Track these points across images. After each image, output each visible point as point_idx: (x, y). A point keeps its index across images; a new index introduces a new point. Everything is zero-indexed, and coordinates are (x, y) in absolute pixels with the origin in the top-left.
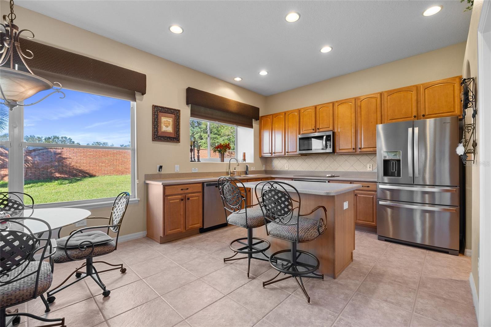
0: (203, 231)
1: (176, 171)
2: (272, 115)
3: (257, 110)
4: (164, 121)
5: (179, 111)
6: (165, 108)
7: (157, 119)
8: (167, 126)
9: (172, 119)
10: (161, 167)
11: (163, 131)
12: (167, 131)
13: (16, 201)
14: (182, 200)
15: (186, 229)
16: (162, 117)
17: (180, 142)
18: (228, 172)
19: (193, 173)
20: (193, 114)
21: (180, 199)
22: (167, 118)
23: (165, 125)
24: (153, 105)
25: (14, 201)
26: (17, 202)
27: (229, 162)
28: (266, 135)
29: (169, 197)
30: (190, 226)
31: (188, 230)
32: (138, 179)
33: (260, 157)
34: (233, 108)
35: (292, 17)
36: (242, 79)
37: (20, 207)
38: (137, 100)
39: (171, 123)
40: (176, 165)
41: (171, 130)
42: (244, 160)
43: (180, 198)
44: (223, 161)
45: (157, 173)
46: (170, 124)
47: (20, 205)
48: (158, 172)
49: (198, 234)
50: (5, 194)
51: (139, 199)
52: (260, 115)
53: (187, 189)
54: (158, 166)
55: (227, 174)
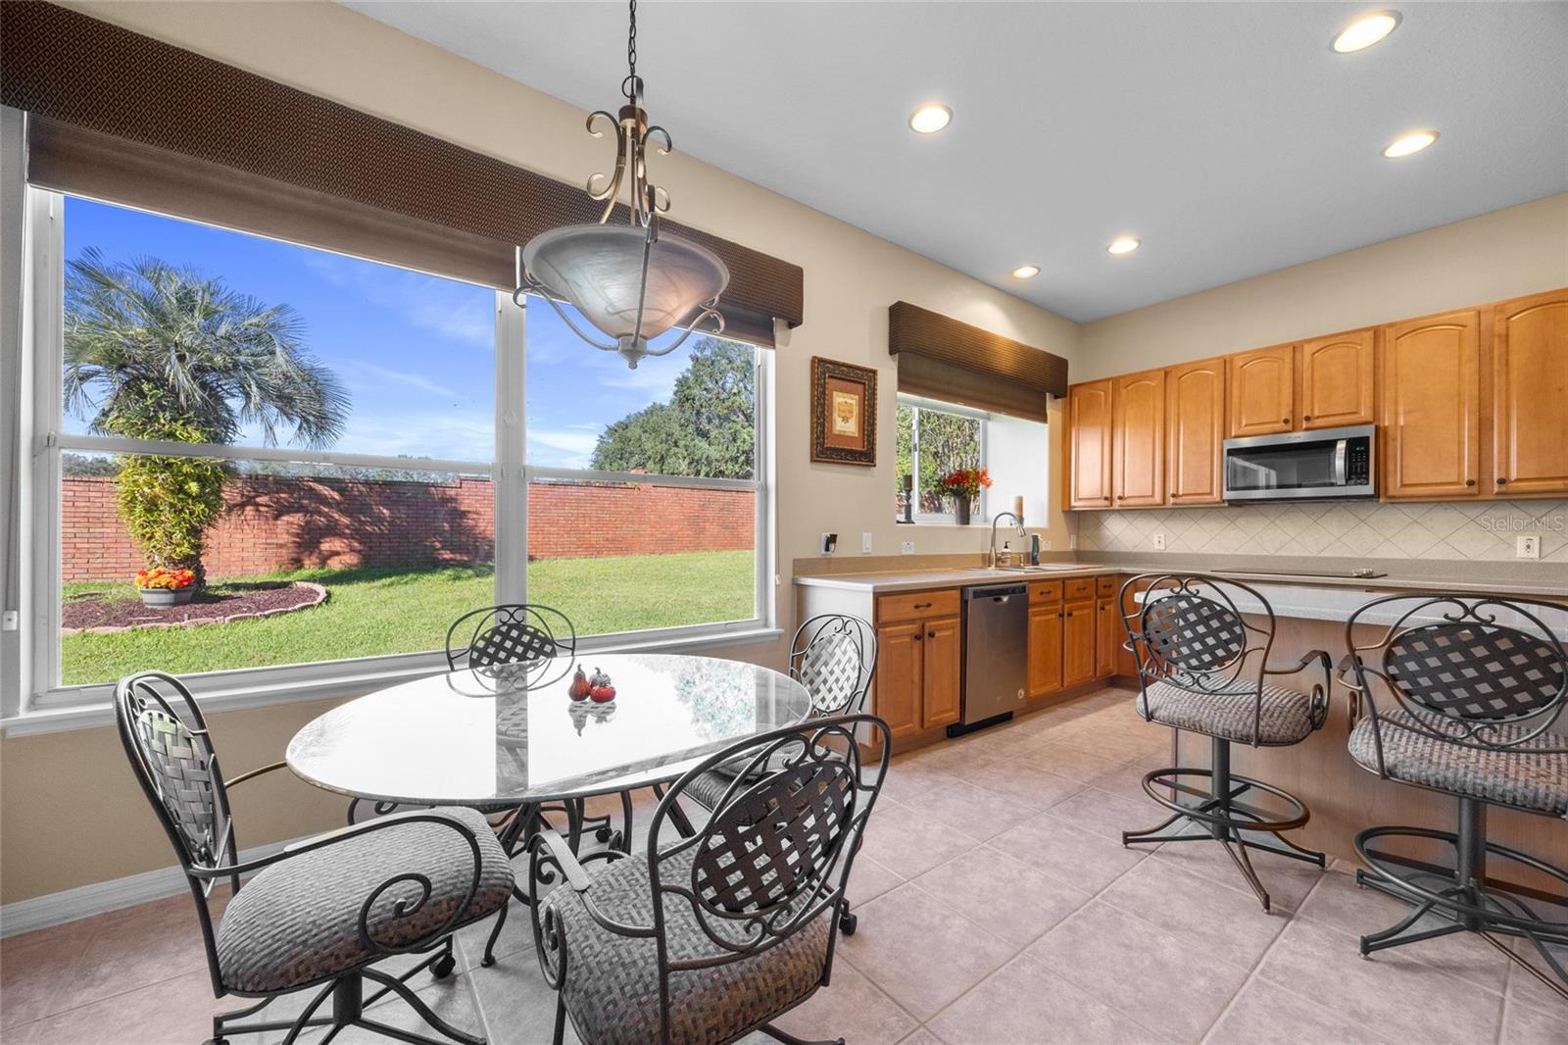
0: (957, 731)
1: (865, 551)
2: (1116, 381)
4: (839, 404)
5: (874, 372)
6: (843, 365)
7: (824, 399)
8: (845, 419)
9: (857, 397)
10: (832, 539)
11: (837, 433)
12: (845, 432)
13: (537, 631)
14: (917, 637)
15: (922, 726)
16: (835, 393)
17: (875, 466)
18: (990, 556)
19: (903, 556)
20: (906, 382)
21: (911, 635)
22: (846, 395)
23: (841, 413)
24: (814, 357)
25: (532, 630)
26: (540, 634)
27: (992, 527)
28: (1091, 443)
29: (888, 629)
30: (934, 715)
31: (928, 728)
32: (777, 572)
33: (1064, 511)
34: (1005, 362)
36: (1039, 271)
37: (548, 648)
38: (777, 345)
39: (856, 410)
40: (864, 534)
41: (853, 430)
42: (1022, 519)
43: (913, 631)
44: (968, 523)
45: (820, 556)
46: (851, 412)
47: (545, 641)
48: (823, 552)
49: (945, 740)
50: (512, 610)
51: (781, 630)
52: (1071, 382)
53: (929, 605)
54: (825, 535)
55: (986, 560)
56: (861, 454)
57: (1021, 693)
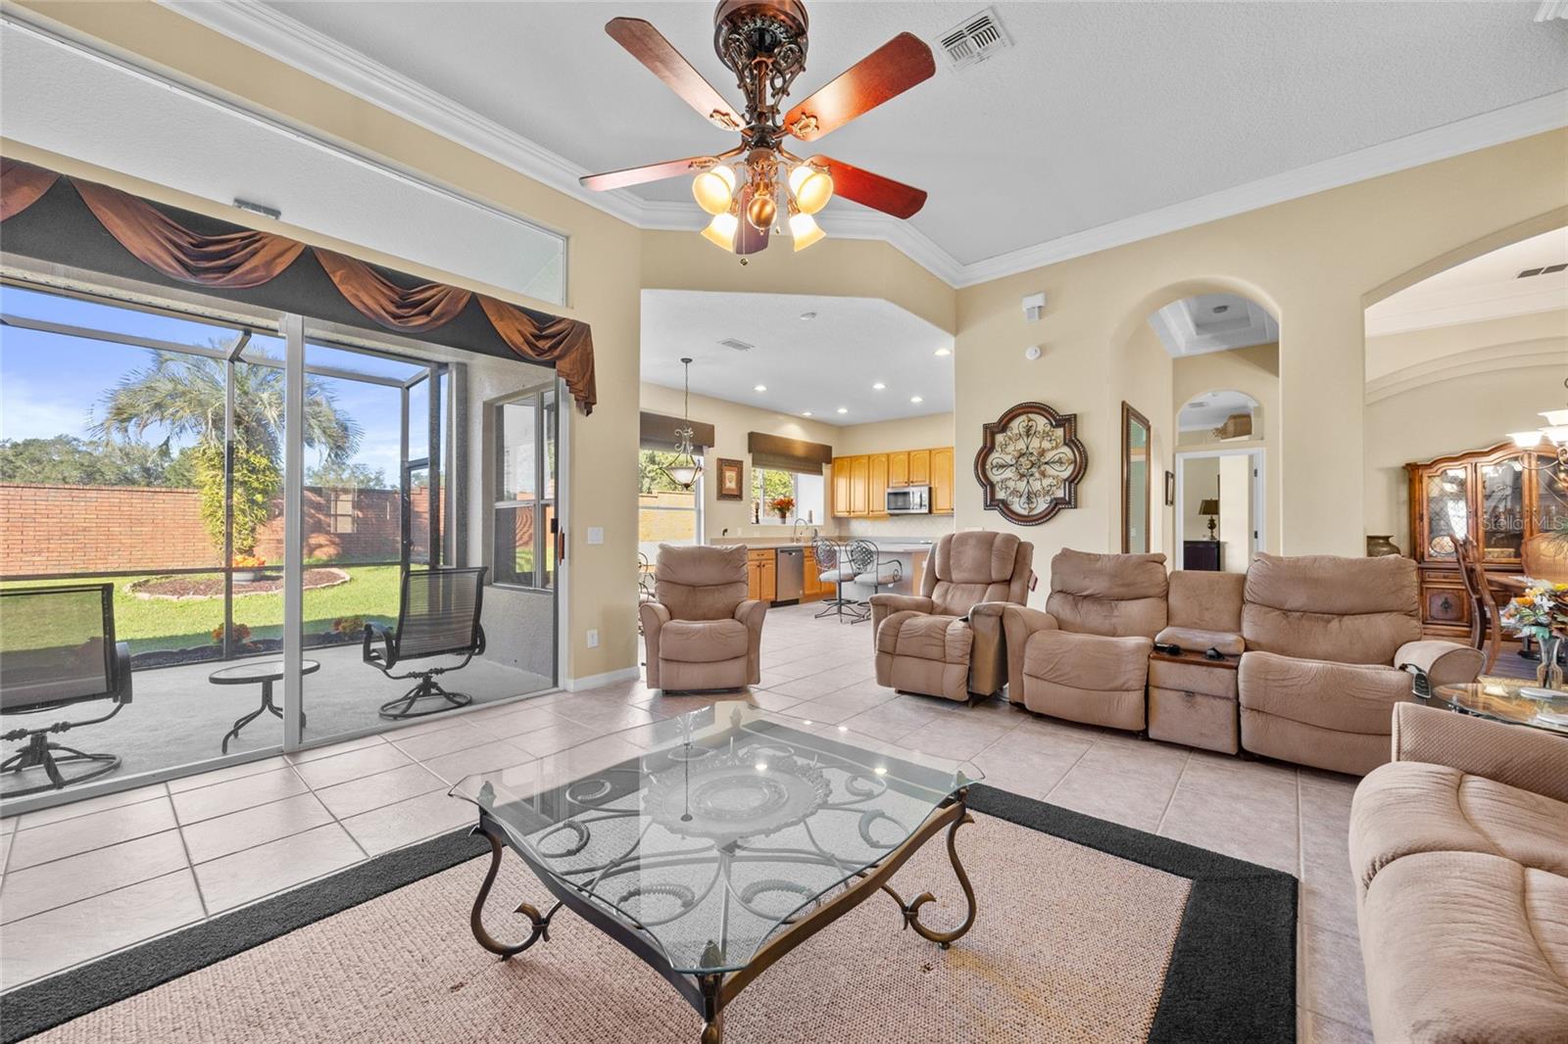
0: (775, 604)
1: (738, 536)
2: (851, 457)
3: (828, 449)
4: (728, 476)
5: (742, 462)
6: (730, 460)
7: (722, 475)
8: (731, 482)
9: (735, 472)
10: (726, 531)
11: (727, 487)
12: (730, 487)
14: (758, 567)
16: (726, 472)
17: (743, 500)
18: (792, 536)
19: (755, 538)
20: (756, 463)
22: (731, 472)
23: (729, 480)
24: (719, 458)
27: (795, 526)
28: (842, 484)
30: (765, 596)
33: (832, 517)
34: (800, 452)
35: (879, 386)
36: (814, 412)
38: (704, 454)
39: (735, 478)
40: (738, 529)
41: (734, 486)
42: (811, 521)
43: (757, 564)
44: (785, 523)
46: (733, 479)
48: (722, 536)
52: (833, 456)
53: (763, 555)
54: (723, 529)
55: (792, 540)
56: (737, 496)
57: (801, 592)
